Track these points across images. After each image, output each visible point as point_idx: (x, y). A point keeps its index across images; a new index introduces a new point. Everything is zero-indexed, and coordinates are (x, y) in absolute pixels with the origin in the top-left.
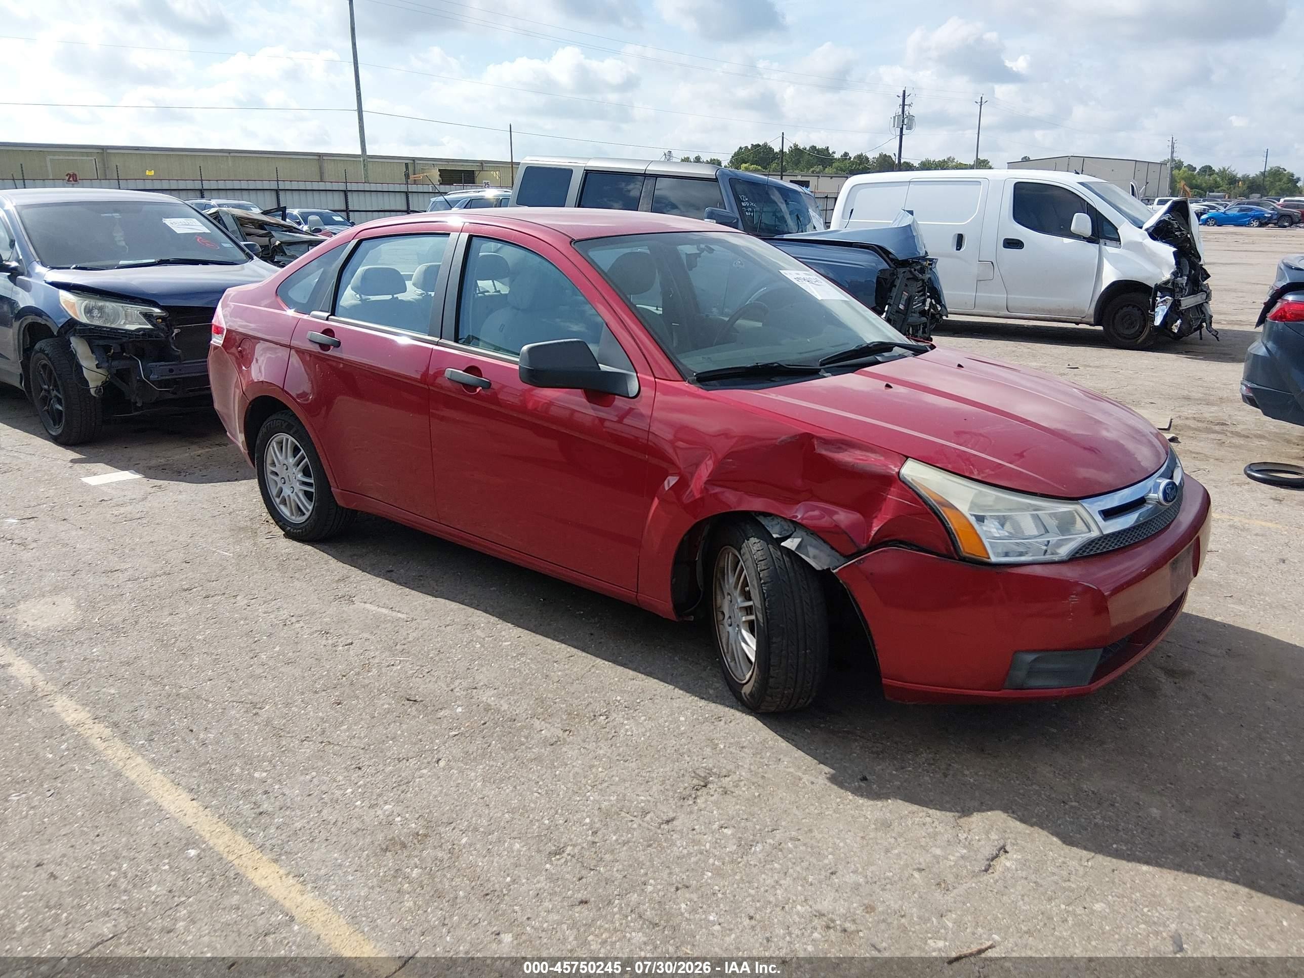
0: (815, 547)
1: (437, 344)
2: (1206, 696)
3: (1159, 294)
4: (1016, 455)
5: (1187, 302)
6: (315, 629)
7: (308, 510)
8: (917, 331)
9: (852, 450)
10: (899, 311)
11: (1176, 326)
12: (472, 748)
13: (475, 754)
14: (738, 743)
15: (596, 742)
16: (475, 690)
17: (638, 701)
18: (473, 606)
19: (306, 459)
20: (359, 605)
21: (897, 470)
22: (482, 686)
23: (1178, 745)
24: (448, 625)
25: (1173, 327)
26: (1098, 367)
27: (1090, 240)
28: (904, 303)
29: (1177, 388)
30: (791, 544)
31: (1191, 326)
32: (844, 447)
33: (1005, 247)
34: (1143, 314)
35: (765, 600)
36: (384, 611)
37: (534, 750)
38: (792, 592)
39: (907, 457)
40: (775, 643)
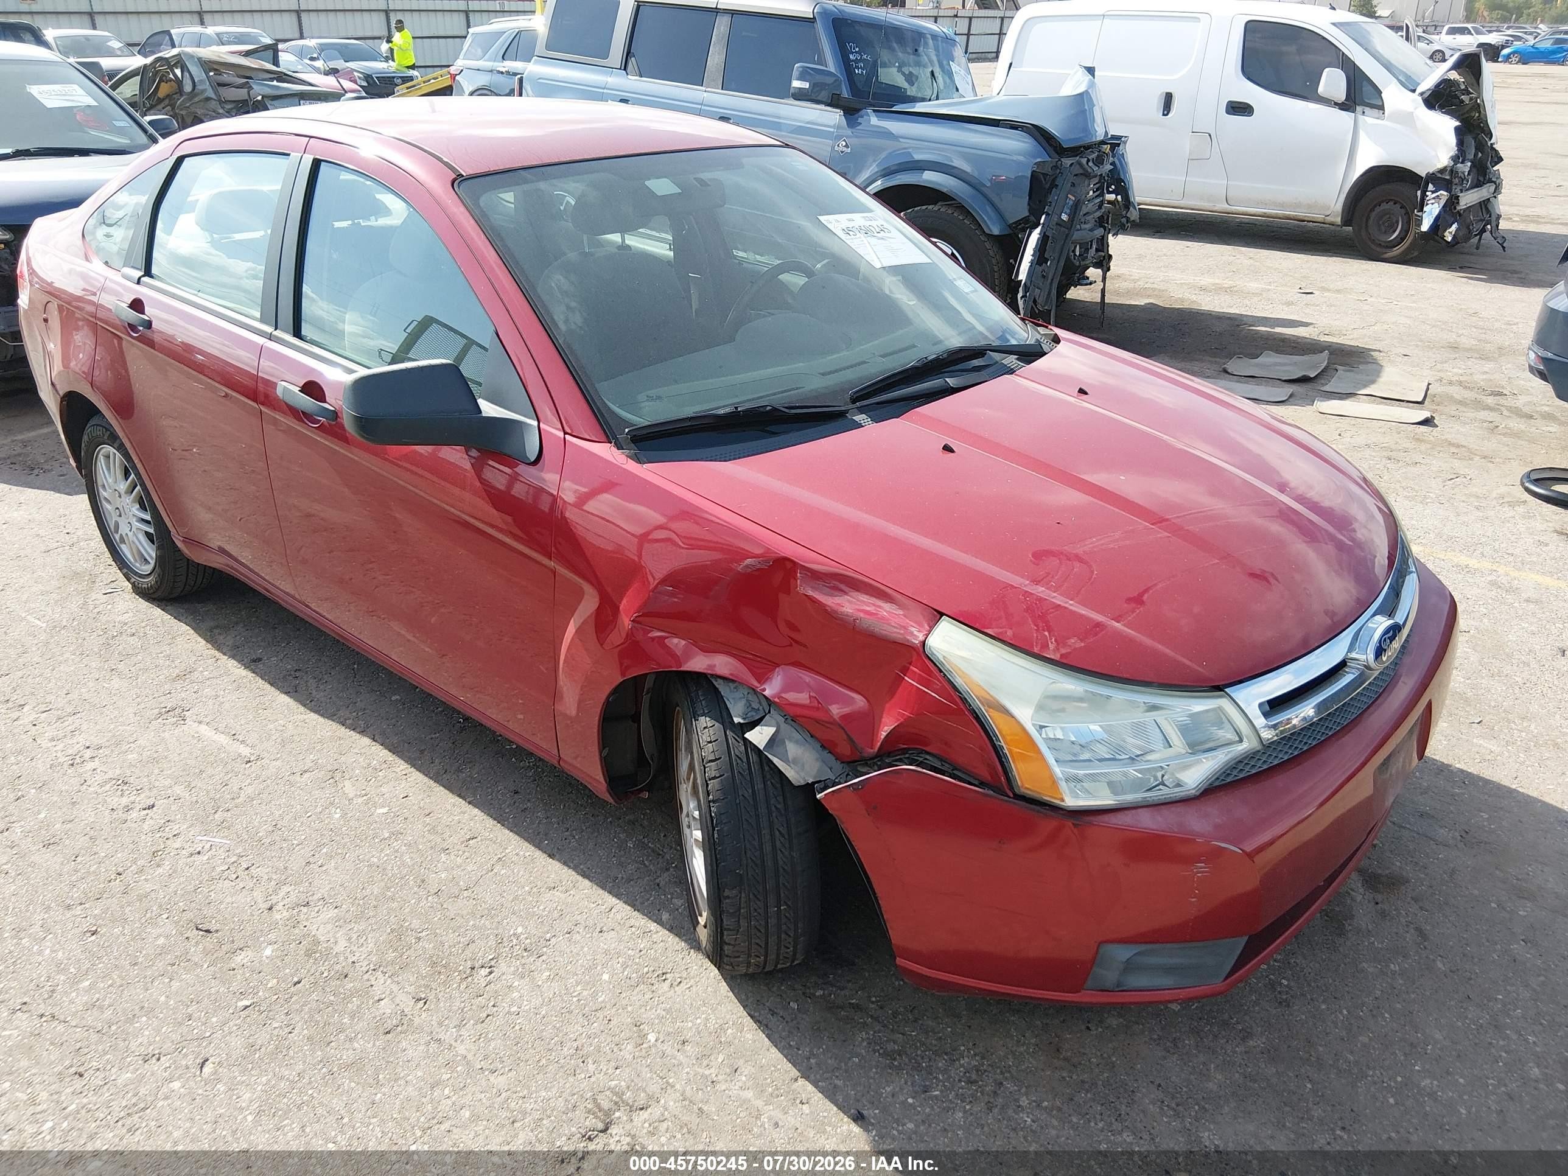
0: (797, 742)
1: (270, 337)
2: (1420, 931)
3: (1431, 187)
4: (1129, 600)
5: (1468, 199)
6: (110, 775)
7: (152, 558)
8: (1087, 250)
9: (855, 594)
10: (1060, 223)
11: (1451, 233)
12: (262, 1037)
13: (263, 1049)
14: (679, 1032)
15: (458, 1027)
16: (305, 909)
17: (548, 936)
18: (358, 730)
19: (138, 487)
20: (191, 727)
21: (921, 637)
22: (319, 900)
23: (1366, 1040)
24: (305, 771)
25: (1446, 234)
26: (1338, 291)
27: (1344, 106)
28: (1068, 211)
29: (1442, 330)
30: (759, 736)
31: (1470, 232)
32: (843, 587)
33: (1228, 112)
34: (1407, 213)
35: (713, 830)
36: (223, 739)
37: (356, 1045)
38: (757, 816)
39: (942, 614)
40: (728, 897)
